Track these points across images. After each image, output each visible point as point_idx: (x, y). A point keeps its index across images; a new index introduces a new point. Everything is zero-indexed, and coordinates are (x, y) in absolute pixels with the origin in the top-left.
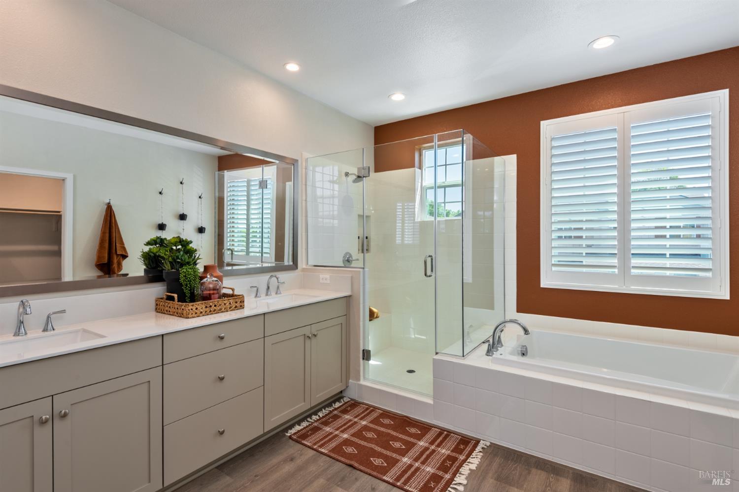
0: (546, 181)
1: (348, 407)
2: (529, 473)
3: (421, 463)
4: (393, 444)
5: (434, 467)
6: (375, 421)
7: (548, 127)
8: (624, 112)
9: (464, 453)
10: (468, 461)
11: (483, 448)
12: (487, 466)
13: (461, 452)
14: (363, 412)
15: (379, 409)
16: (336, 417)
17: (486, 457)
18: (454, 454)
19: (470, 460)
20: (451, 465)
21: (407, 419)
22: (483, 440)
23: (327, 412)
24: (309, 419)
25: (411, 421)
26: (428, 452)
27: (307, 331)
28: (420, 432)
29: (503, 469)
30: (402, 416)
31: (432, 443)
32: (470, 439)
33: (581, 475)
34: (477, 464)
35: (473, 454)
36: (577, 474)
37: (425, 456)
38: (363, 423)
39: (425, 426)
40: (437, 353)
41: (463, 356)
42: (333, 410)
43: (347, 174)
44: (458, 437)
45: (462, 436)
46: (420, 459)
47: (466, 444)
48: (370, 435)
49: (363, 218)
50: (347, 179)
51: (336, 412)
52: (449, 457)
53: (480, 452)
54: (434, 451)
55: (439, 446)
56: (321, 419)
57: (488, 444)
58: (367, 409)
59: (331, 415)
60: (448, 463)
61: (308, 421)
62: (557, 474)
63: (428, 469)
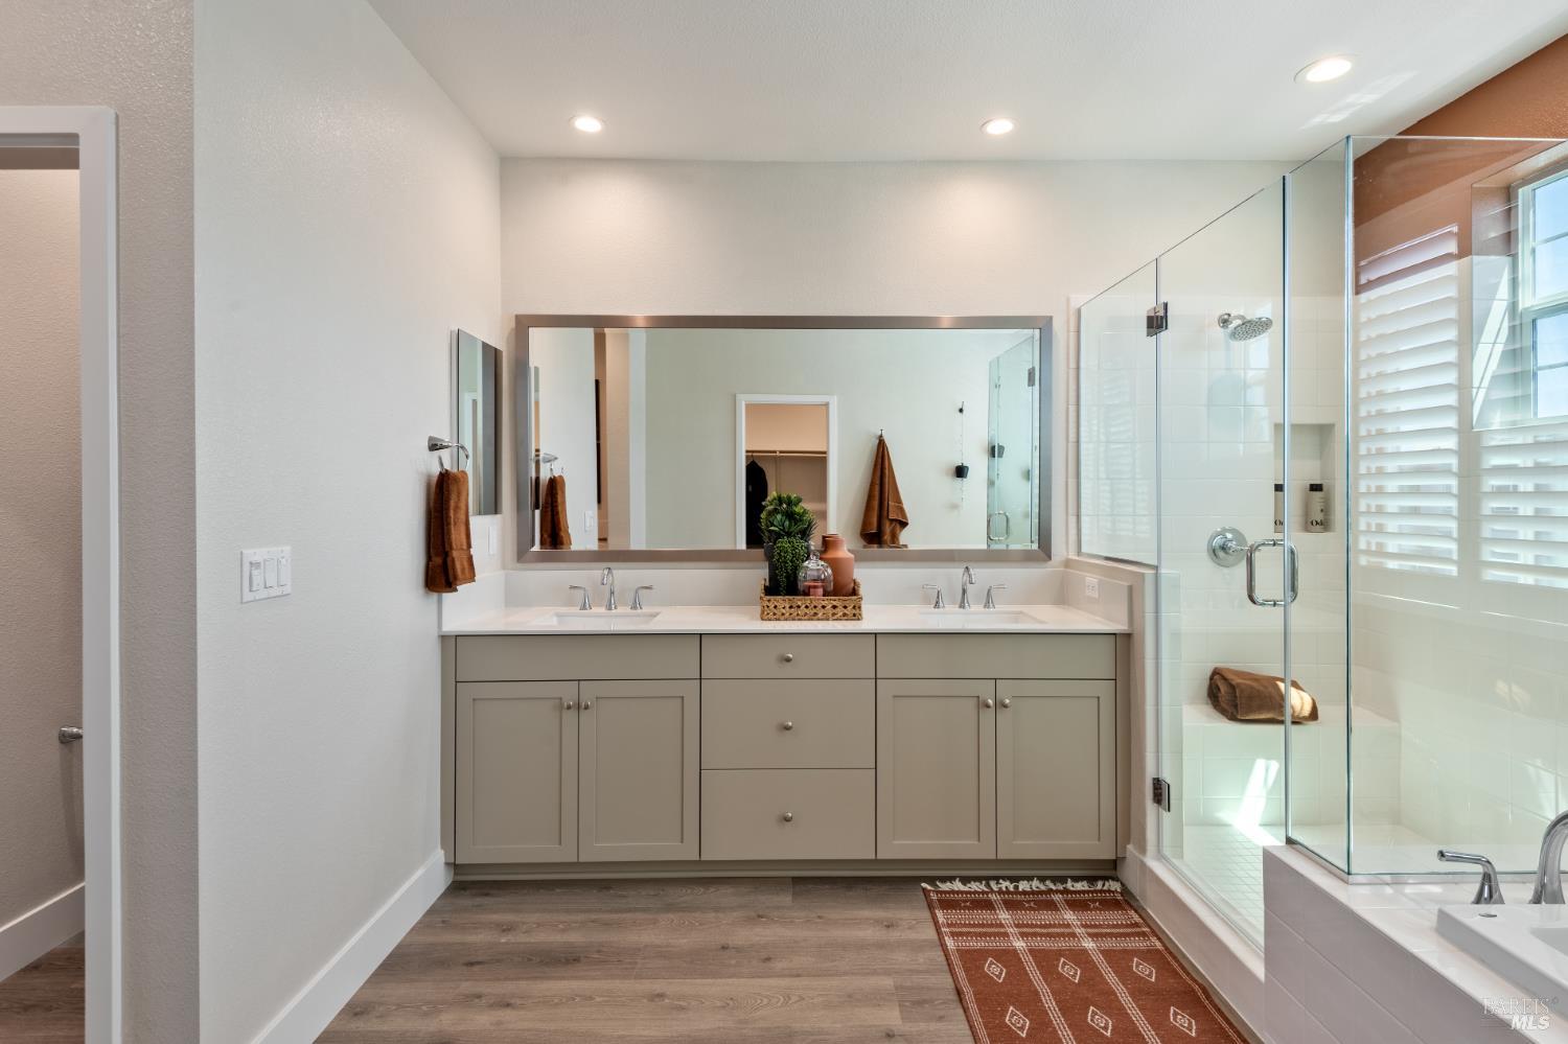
1: (1095, 900)
4: (1094, 1014)
6: (1119, 955)
14: (1117, 926)
15: (1161, 939)
16: (1047, 905)
21: (1201, 994)
23: (1043, 888)
24: (993, 883)
25: (1206, 1002)
27: (983, 690)
28: (1193, 1034)
30: (1196, 981)
38: (1087, 944)
40: (1290, 841)
41: (1349, 874)
42: (1057, 891)
43: (1224, 320)
48: (1069, 970)
51: (1057, 896)
56: (1014, 892)
59: (1042, 897)
61: (988, 885)
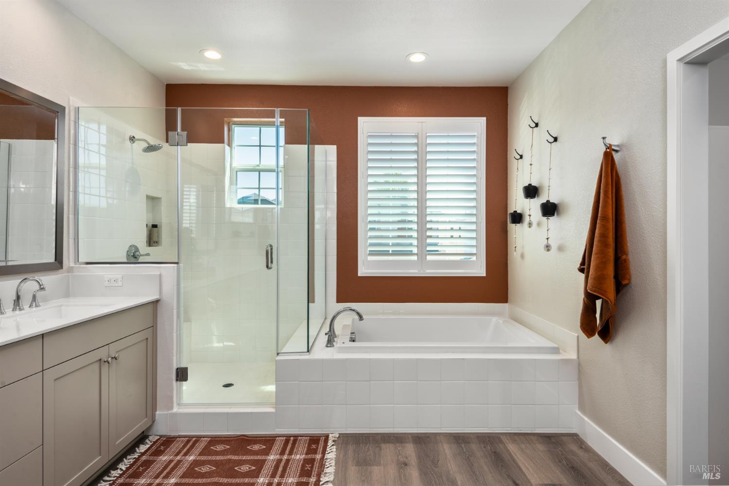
0: (363, 175)
1: (160, 447)
2: (381, 449)
3: (280, 477)
4: (240, 469)
5: (294, 476)
6: (205, 451)
7: (365, 124)
8: (422, 122)
9: (318, 452)
10: (325, 457)
11: (334, 441)
12: (343, 456)
13: (315, 452)
14: (184, 447)
15: (204, 437)
16: (147, 464)
17: (340, 449)
18: (310, 456)
19: (327, 456)
20: (312, 467)
21: (245, 438)
22: (332, 434)
23: (132, 461)
24: (106, 478)
25: (250, 438)
26: (282, 464)
27: (102, 354)
28: (265, 447)
29: (359, 454)
30: (237, 437)
31: (282, 453)
32: (318, 437)
33: (418, 437)
34: (335, 458)
35: (327, 450)
36: (415, 436)
37: (282, 469)
38: (191, 459)
39: (268, 438)
40: (278, 354)
41: (308, 351)
42: (139, 457)
43: (132, 139)
44: (306, 438)
45: (309, 437)
46: (276, 474)
47: (316, 442)
48: (205, 469)
49: (153, 200)
50: (132, 146)
51: (144, 458)
52: (306, 461)
53: (333, 445)
54: (288, 461)
55: (291, 453)
56: (124, 472)
57: (337, 436)
58: (188, 442)
59: (139, 463)
60: (308, 467)
62: (401, 442)
63: (290, 480)
